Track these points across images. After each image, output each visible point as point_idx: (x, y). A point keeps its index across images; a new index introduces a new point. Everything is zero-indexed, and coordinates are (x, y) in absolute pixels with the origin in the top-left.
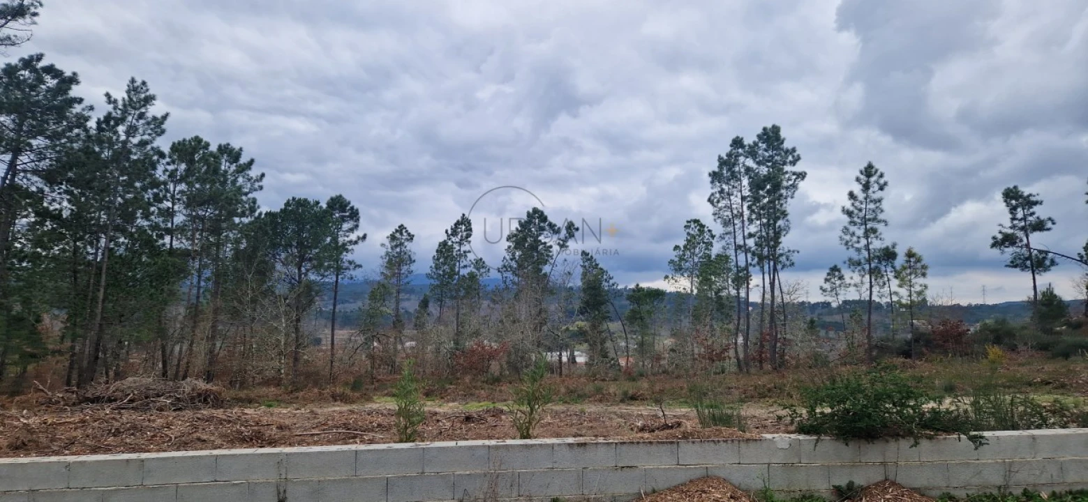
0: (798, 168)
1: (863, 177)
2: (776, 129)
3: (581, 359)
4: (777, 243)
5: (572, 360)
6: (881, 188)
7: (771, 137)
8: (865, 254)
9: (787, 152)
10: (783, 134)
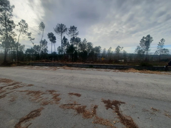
0: (152, 39)
1: (161, 40)
2: (149, 35)
3: (123, 61)
4: (148, 49)
5: (122, 61)
6: (164, 42)
7: (149, 36)
8: (160, 49)
9: (151, 38)
10: (150, 35)
